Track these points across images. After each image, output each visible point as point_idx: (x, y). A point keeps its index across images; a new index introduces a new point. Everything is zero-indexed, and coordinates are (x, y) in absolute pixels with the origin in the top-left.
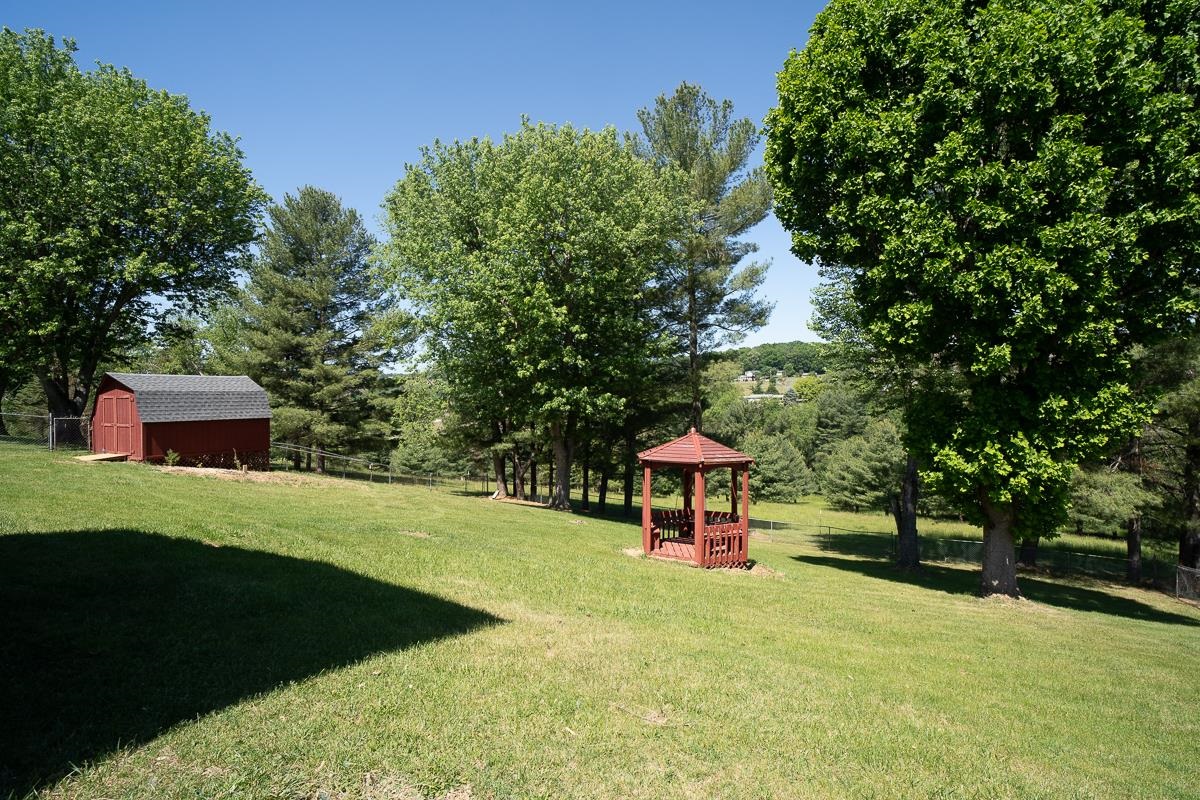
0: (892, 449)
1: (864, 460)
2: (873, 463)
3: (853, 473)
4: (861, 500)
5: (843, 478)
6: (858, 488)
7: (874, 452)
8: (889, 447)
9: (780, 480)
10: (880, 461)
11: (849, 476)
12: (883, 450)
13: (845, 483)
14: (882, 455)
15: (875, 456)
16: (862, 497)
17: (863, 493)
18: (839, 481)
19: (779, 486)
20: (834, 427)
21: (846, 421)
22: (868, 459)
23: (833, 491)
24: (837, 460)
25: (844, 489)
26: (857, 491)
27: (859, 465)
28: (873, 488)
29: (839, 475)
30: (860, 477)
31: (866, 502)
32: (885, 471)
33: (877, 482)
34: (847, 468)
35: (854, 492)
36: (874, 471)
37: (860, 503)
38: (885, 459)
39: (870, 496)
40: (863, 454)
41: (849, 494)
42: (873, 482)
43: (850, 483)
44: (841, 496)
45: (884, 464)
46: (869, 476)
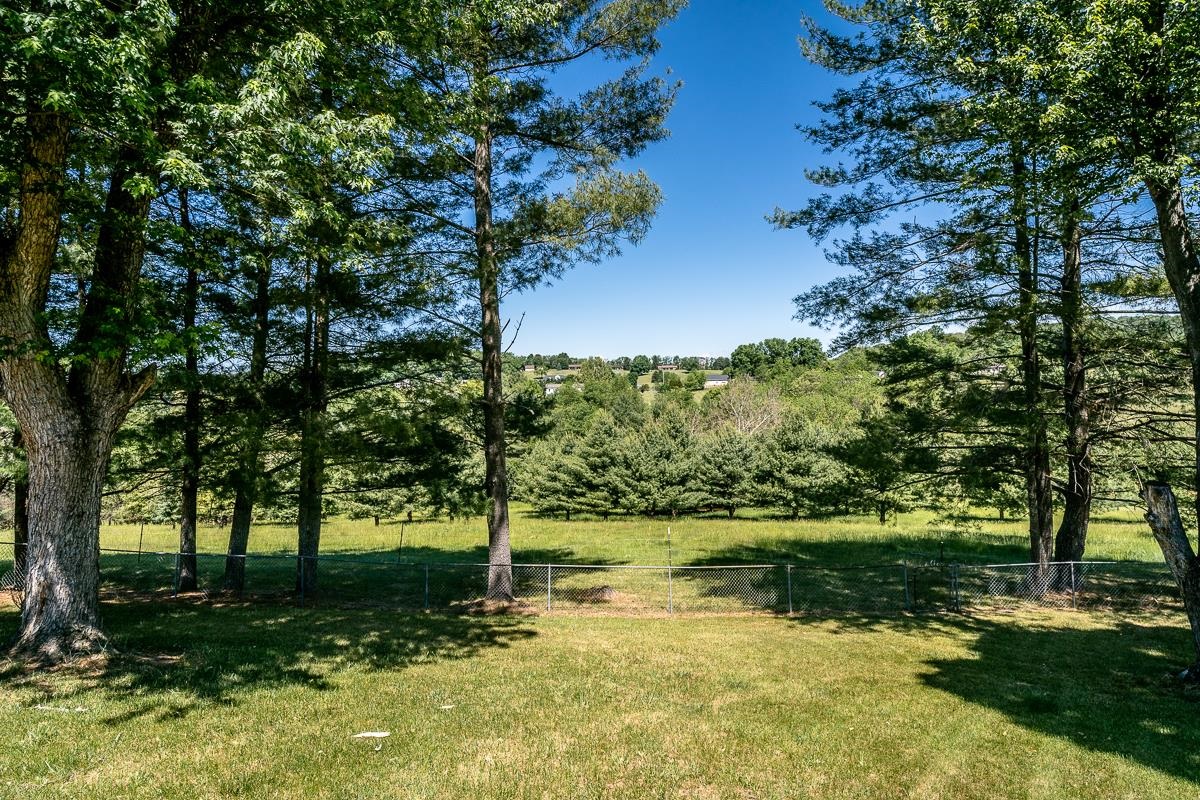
0: (611, 442)
1: (580, 456)
2: (592, 459)
3: (569, 473)
4: (579, 503)
5: (554, 479)
6: (577, 490)
7: (592, 446)
8: (608, 440)
10: (599, 457)
11: (562, 476)
12: (602, 444)
13: (558, 485)
14: (601, 450)
15: (594, 451)
16: (582, 499)
17: (583, 495)
18: (548, 484)
22: (585, 456)
23: (541, 496)
24: (539, 460)
25: (556, 492)
26: (574, 493)
27: (573, 462)
28: (592, 487)
29: (549, 476)
30: (578, 477)
31: (588, 505)
32: (604, 467)
33: (597, 481)
34: (558, 467)
35: (571, 494)
36: (594, 468)
37: (578, 507)
38: (604, 454)
39: (591, 497)
40: (576, 450)
41: (564, 498)
42: (594, 482)
43: (565, 485)
44: (552, 501)
45: (604, 458)
46: (588, 474)
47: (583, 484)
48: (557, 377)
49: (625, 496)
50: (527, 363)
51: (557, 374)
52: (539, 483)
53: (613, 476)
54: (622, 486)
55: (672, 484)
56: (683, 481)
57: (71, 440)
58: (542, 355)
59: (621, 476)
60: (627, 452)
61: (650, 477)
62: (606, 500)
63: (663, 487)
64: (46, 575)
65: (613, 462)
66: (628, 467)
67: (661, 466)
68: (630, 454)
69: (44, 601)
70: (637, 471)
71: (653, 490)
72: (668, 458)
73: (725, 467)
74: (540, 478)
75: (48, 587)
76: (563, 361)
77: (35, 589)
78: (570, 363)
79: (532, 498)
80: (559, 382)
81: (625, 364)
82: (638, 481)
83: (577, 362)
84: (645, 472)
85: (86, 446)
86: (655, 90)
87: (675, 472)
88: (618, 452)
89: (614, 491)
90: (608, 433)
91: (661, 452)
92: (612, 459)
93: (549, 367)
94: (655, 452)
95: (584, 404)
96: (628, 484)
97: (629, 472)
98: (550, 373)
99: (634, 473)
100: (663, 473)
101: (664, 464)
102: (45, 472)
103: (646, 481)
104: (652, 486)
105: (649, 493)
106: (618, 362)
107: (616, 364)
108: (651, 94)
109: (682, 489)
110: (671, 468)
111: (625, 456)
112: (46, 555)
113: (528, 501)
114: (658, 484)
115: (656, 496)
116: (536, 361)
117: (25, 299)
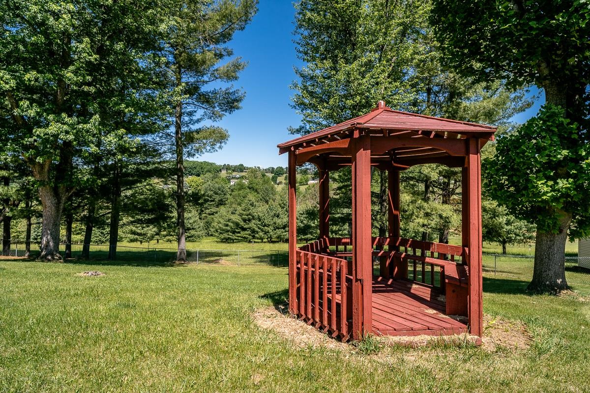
0: (253, 209)
1: (239, 215)
2: (244, 216)
3: (233, 222)
4: (237, 236)
5: (227, 225)
6: (237, 230)
7: (244, 211)
8: (251, 208)
9: (193, 229)
10: (247, 215)
11: (230, 224)
12: (249, 210)
13: (229, 228)
14: (248, 212)
15: (245, 213)
16: (239, 235)
17: (239, 232)
18: (224, 228)
19: (193, 232)
20: (211, 201)
21: (217, 198)
22: (241, 215)
23: (221, 233)
24: (221, 217)
25: (228, 231)
26: (236, 232)
27: (236, 218)
28: (244, 229)
29: (224, 224)
30: (237, 224)
31: (241, 237)
32: (249, 220)
33: (246, 226)
34: (229, 220)
35: (234, 232)
36: (245, 220)
37: (237, 238)
38: (250, 214)
39: (243, 234)
40: (237, 212)
41: (231, 234)
42: (244, 227)
43: (231, 228)
44: (226, 235)
45: (249, 216)
46: (242, 223)
47: (240, 228)
48: (238, 176)
49: (257, 233)
50: (223, 168)
51: (238, 175)
52: (220, 228)
53: (253, 225)
54: (257, 229)
55: (279, 228)
56: (284, 227)
57: (55, 205)
58: (230, 165)
59: (257, 224)
60: (260, 214)
61: (269, 225)
62: (250, 235)
63: (275, 230)
64: (48, 239)
65: (253, 218)
66: (260, 220)
67: (274, 220)
68: (261, 215)
69: (47, 246)
70: (263, 222)
71: (270, 231)
72: (278, 216)
73: (304, 221)
74: (220, 225)
75: (48, 242)
76: (241, 168)
77: (44, 243)
78: (245, 169)
79: (216, 234)
80: (238, 178)
81: (272, 170)
82: (264, 227)
83: (248, 168)
84: (267, 223)
85: (58, 206)
86: (237, 93)
87: (280, 223)
88: (255, 214)
89: (253, 231)
90: (252, 205)
91: (275, 214)
92: (253, 217)
93: (234, 171)
94: (272, 214)
95: (248, 190)
96: (259, 228)
97: (260, 223)
98: (234, 174)
99: (262, 223)
100: (275, 223)
101: (276, 219)
102: (48, 213)
103: (267, 227)
104: (270, 229)
105: (268, 232)
106: (269, 169)
107: (267, 170)
108: (236, 94)
109: (283, 231)
110: (279, 221)
111: (259, 216)
112: (48, 234)
113: (215, 236)
114: (273, 228)
115: (271, 233)
116: (227, 168)
117: (46, 170)
